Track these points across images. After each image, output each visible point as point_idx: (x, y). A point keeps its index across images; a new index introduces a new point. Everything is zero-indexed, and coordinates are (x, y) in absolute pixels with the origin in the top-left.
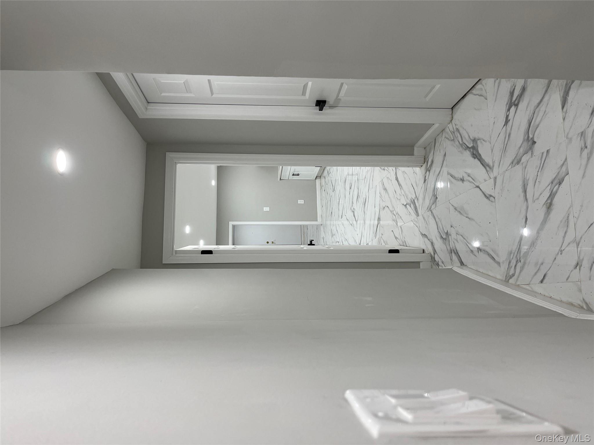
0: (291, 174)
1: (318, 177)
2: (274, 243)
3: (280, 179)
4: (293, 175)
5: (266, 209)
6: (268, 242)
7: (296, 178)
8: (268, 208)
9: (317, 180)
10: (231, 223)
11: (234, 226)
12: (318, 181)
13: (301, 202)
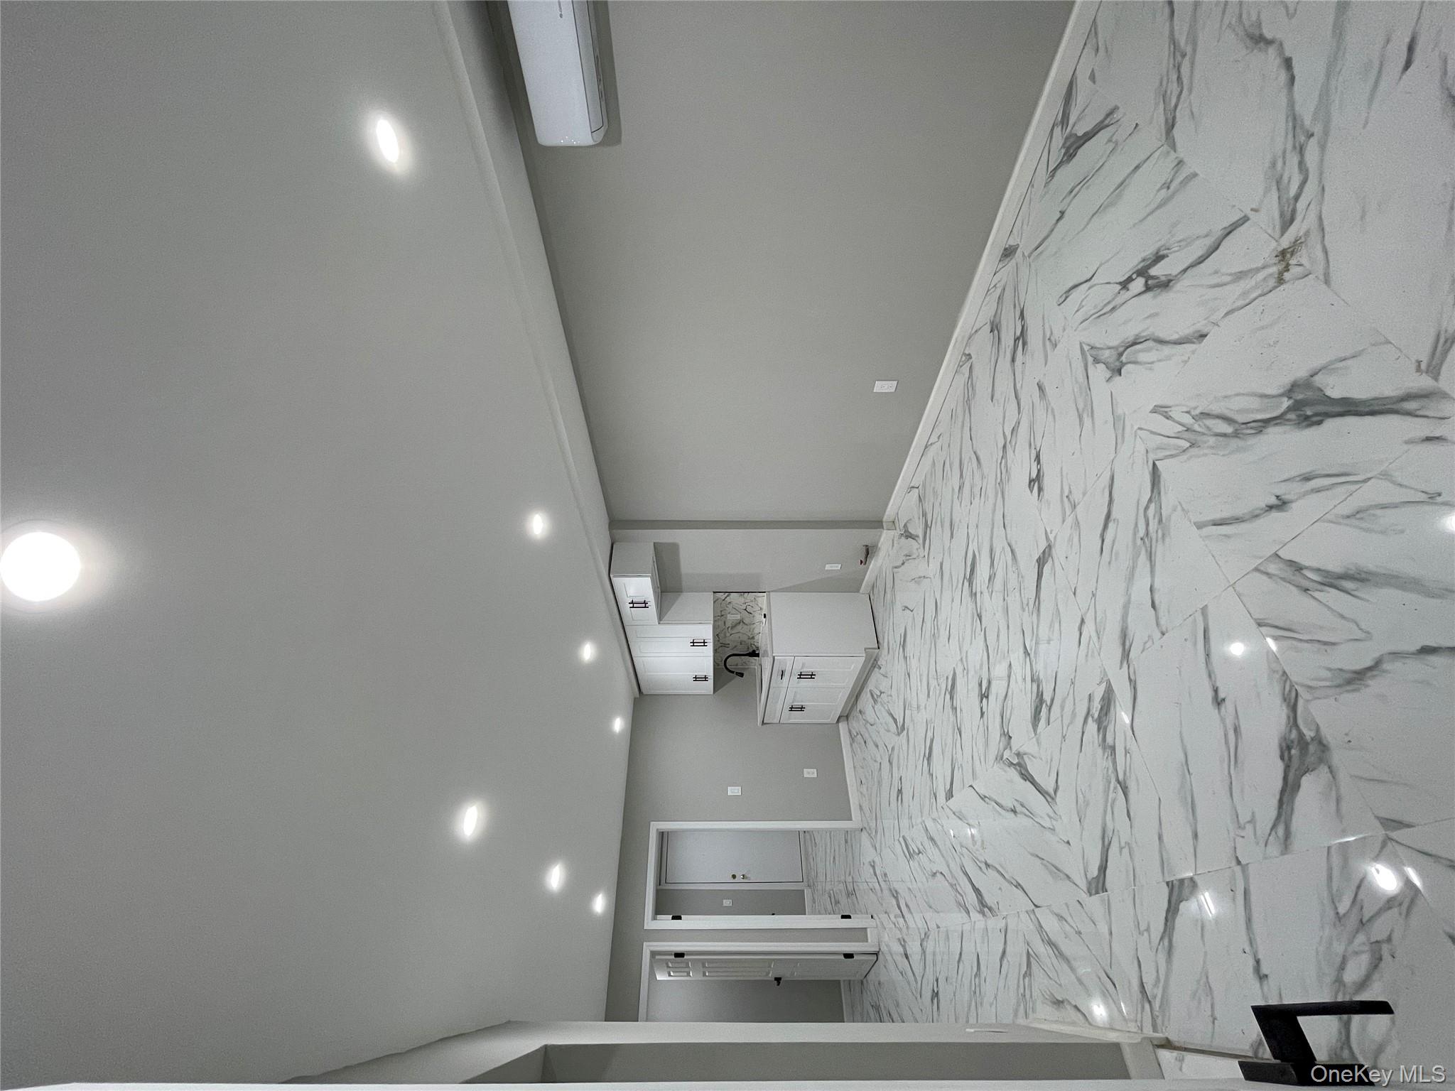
0: (787, 707)
1: (842, 719)
2: (747, 878)
3: (763, 721)
4: (792, 709)
5: (734, 791)
6: (734, 877)
7: (797, 717)
8: (737, 788)
9: (840, 724)
10: (656, 826)
11: (662, 835)
12: (843, 727)
13: (810, 773)
